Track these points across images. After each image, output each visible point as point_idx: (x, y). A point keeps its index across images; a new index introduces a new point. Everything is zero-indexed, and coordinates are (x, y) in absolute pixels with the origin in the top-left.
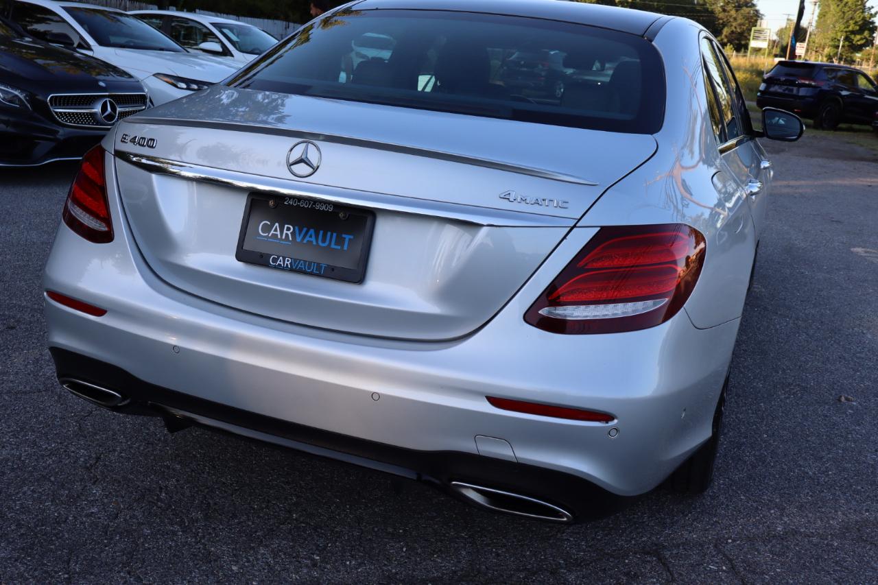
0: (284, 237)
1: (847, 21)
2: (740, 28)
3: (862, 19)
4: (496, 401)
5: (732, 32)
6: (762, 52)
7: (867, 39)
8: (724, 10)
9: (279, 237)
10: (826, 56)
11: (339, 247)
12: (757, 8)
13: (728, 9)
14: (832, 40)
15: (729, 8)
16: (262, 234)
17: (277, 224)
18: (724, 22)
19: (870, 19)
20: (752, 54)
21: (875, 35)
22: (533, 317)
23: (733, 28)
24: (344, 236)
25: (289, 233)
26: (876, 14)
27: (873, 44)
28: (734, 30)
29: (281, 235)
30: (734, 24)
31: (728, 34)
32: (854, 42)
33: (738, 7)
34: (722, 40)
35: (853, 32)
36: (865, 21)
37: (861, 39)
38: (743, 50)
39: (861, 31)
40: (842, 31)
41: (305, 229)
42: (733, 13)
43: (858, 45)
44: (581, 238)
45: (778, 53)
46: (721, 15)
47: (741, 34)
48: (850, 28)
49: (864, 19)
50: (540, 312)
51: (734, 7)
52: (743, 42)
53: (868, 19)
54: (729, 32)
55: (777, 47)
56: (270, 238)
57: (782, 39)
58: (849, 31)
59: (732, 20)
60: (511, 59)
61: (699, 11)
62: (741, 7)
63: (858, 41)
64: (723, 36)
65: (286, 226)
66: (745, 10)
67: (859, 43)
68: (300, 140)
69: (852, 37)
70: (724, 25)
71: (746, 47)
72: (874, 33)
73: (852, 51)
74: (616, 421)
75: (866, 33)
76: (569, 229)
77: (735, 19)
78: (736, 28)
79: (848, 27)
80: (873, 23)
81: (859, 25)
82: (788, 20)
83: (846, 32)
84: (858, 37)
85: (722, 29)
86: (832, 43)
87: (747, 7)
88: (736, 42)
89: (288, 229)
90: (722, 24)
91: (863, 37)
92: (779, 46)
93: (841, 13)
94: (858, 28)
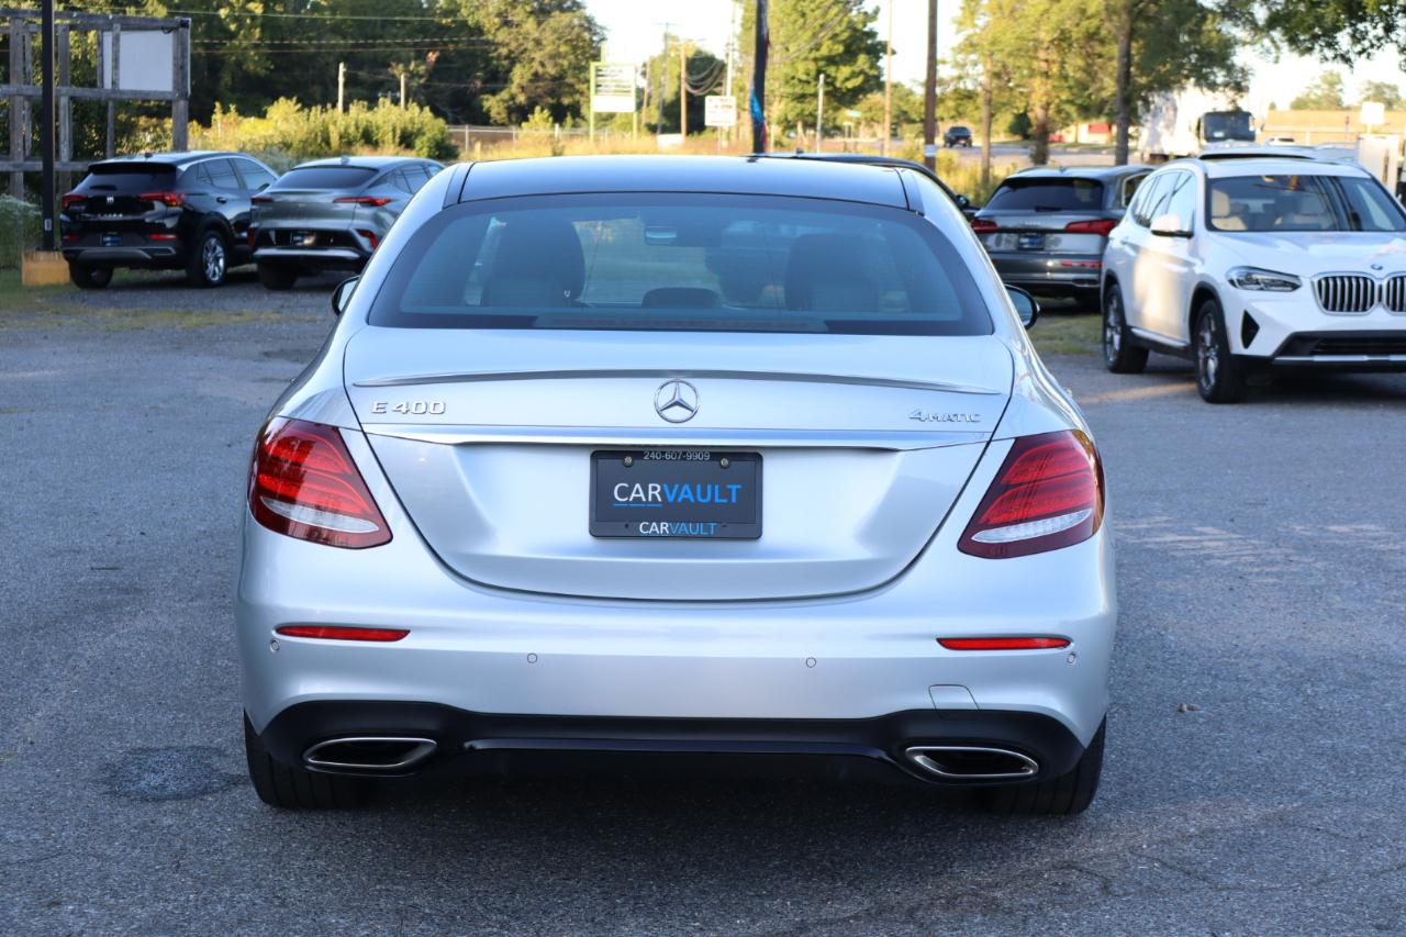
0: (650, 499)
1: (815, 35)
2: (556, 65)
3: (848, 28)
4: (948, 643)
5: (536, 77)
6: (618, 120)
7: (866, 74)
8: (506, 23)
9: (644, 499)
10: (779, 123)
11: (725, 501)
12: (588, 12)
13: (516, 19)
14: (787, 82)
15: (517, 15)
16: (620, 500)
17: (638, 486)
18: (511, 52)
19: (865, 26)
20: (597, 128)
21: (881, 63)
22: (966, 545)
23: (536, 65)
24: (729, 486)
25: (656, 493)
26: (876, 12)
27: (880, 86)
28: (540, 70)
29: (647, 497)
30: (538, 56)
31: (524, 82)
32: (838, 84)
33: (542, 13)
34: (513, 98)
35: (831, 60)
36: (855, 30)
37: (854, 75)
38: (569, 119)
39: (849, 55)
40: (806, 59)
41: (677, 486)
42: (530, 25)
43: (849, 90)
44: (999, 452)
45: (654, 121)
46: (502, 36)
47: (559, 79)
48: (824, 51)
49: (852, 27)
50: (973, 538)
51: (532, 13)
52: (566, 101)
53: (860, 26)
54: (528, 76)
55: (648, 104)
56: (632, 502)
57: (661, 85)
58: (823, 58)
59: (530, 45)
60: (76, 191)
61: (443, 29)
62: (549, 12)
63: (847, 79)
64: (514, 88)
65: (650, 486)
66: (559, 19)
67: (850, 85)
68: (667, 380)
69: (832, 70)
70: (513, 60)
71: (576, 111)
72: (878, 58)
73: (835, 104)
74: (1072, 644)
75: (862, 59)
76: (984, 444)
77: (538, 42)
78: (542, 65)
79: (817, 47)
80: (872, 34)
81: (843, 42)
82: (666, 37)
83: (816, 60)
84: (845, 71)
85: (509, 71)
86: (789, 90)
87: (563, 10)
88: (550, 100)
89: (654, 489)
90: (507, 57)
91: (856, 69)
92: (655, 101)
93: (795, 16)
94: (840, 49)
